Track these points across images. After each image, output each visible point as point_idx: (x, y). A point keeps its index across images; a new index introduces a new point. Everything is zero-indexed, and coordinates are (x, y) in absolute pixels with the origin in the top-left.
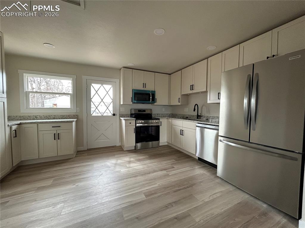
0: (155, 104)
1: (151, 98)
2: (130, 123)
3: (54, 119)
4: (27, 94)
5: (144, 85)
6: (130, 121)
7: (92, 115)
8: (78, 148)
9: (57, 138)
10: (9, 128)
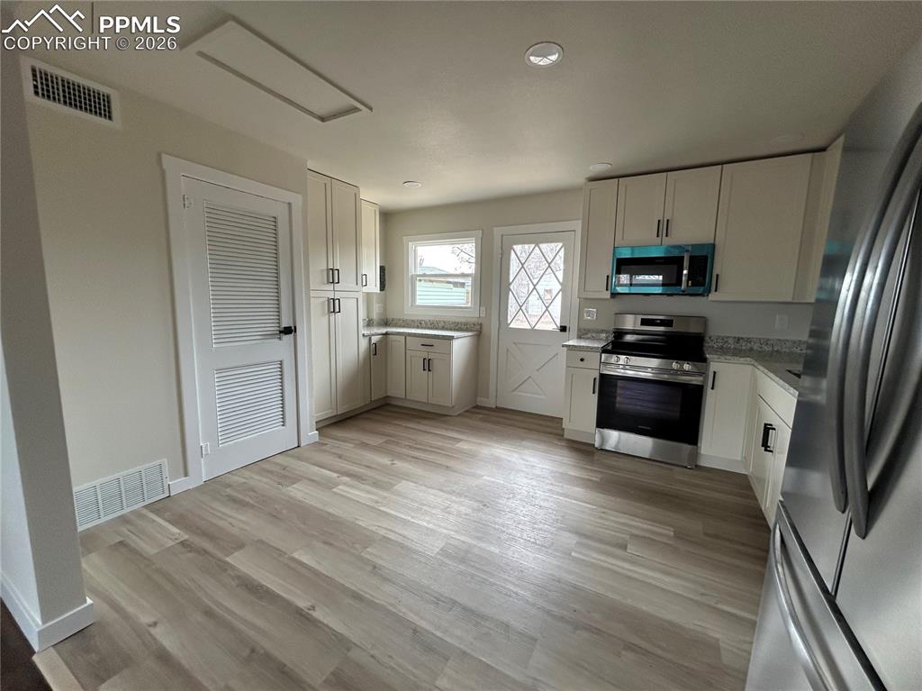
0: (713, 296)
1: (685, 272)
2: (582, 360)
3: (443, 328)
4: (413, 279)
5: (664, 227)
6: (582, 355)
7: (511, 326)
8: (479, 399)
9: (427, 368)
10: (367, 340)
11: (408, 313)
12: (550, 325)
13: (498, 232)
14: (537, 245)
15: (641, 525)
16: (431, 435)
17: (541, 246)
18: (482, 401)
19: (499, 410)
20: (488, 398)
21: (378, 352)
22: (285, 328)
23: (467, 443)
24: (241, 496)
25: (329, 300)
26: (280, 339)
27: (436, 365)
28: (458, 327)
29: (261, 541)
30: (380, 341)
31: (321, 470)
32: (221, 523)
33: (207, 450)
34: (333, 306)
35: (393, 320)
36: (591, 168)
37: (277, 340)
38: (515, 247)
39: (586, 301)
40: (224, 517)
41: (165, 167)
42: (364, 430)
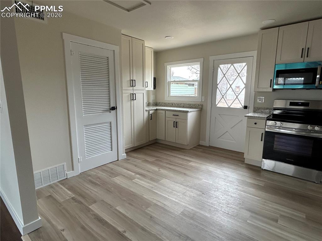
1: (318, 76)
2: (255, 124)
3: (183, 107)
4: (169, 83)
5: (306, 52)
6: (256, 121)
7: (218, 106)
8: (200, 141)
9: (175, 126)
10: (148, 112)
11: (167, 99)
12: (238, 105)
13: (212, 58)
14: (232, 64)
15: (286, 210)
16: (176, 158)
17: (234, 65)
18: (202, 143)
19: (210, 147)
20: (205, 141)
21: (153, 118)
22: (112, 107)
23: (194, 163)
24: (95, 181)
25: (131, 94)
26: (110, 112)
27: (180, 125)
28: (190, 106)
29: (103, 201)
30: (154, 113)
31: (128, 171)
32: (87, 191)
33: (81, 160)
34: (133, 97)
35: (159, 103)
36: (263, 23)
37: (109, 113)
38: (220, 66)
39: (258, 93)
40: (88, 189)
41: (64, 38)
42: (146, 154)
